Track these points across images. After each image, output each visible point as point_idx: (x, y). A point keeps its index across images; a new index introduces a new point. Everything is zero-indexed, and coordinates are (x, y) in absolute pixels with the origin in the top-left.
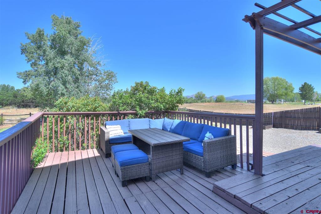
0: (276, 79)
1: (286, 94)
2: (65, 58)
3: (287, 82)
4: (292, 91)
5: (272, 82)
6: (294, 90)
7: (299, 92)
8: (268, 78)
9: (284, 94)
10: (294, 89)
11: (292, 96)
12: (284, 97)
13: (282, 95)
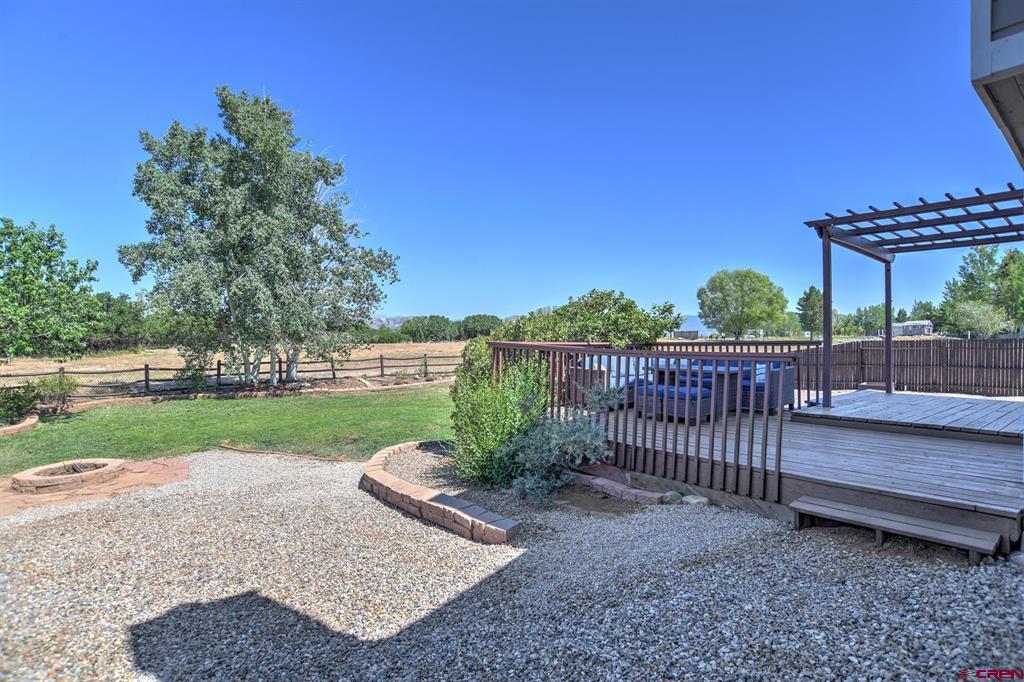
0: (746, 277)
1: (770, 316)
2: (276, 215)
3: (771, 284)
4: (782, 309)
5: (737, 283)
6: (788, 305)
7: (797, 311)
8: (726, 273)
9: (764, 315)
10: (787, 302)
11: (784, 320)
12: (764, 323)
13: (760, 318)
